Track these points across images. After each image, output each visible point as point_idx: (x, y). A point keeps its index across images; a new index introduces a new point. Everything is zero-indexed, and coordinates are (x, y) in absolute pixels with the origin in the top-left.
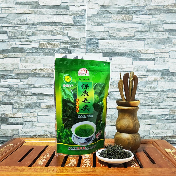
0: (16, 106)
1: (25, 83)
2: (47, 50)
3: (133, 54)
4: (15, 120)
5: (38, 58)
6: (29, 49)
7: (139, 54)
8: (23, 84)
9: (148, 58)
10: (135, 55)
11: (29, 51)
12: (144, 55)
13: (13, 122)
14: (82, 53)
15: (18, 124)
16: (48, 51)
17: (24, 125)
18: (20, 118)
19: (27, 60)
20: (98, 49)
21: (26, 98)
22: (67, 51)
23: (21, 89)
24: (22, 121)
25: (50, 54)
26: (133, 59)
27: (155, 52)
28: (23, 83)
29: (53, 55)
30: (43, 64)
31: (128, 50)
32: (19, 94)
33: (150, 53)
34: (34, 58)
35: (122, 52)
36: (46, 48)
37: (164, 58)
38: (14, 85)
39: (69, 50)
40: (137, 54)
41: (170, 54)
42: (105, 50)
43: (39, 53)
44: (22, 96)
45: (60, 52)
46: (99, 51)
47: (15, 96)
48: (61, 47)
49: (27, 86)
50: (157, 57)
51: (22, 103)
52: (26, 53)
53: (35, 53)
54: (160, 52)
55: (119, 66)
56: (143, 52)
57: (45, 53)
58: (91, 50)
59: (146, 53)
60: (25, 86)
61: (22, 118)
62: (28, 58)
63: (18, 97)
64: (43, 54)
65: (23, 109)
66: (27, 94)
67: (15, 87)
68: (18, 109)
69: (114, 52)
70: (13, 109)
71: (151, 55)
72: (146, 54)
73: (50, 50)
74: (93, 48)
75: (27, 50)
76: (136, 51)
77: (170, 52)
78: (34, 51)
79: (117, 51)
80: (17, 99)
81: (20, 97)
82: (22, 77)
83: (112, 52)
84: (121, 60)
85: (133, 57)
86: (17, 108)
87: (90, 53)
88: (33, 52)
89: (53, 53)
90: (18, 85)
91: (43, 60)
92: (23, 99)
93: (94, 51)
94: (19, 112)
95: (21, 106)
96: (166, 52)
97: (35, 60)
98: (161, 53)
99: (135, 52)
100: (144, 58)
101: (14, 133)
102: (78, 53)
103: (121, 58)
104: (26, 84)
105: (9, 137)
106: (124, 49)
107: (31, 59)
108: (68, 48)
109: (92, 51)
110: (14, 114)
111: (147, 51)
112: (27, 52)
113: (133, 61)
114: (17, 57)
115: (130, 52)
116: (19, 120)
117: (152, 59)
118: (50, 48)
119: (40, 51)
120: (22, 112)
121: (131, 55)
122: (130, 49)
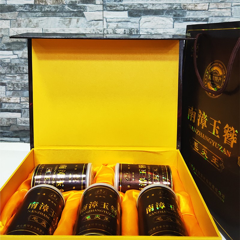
0: (10, 88)
1: (20, 56)
2: (46, 8)
3: (175, 11)
4: (11, 106)
5: (35, 20)
6: (21, 6)
7: (184, 11)
8: (17, 58)
9: (197, 18)
10: (178, 13)
11: (21, 9)
12: (192, 13)
13: (9, 108)
14: (97, 12)
15: (14, 111)
16: (49, 9)
17: (22, 113)
18: (17, 103)
19: (19, 22)
20: (121, 5)
21: (22, 77)
22: (76, 9)
23: (14, 65)
24: (19, 107)
25: (51, 13)
26: (174, 20)
27: (208, 9)
28: (17, 56)
29: (55, 15)
30: (42, 29)
31: (167, 6)
32: (12, 72)
33: (200, 10)
34: (29, 19)
35: (158, 8)
36: (45, 5)
37: (223, 16)
38: (5, 59)
39: (78, 6)
40: (180, 11)
41: (232, 11)
42: (131, 6)
43: (35, 12)
44: (16, 73)
45: (65, 10)
46: (123, 7)
47: (8, 74)
48: (67, 3)
49: (23, 60)
50: (211, 15)
51: (17, 84)
52: (17, 12)
53: (29, 11)
54: (216, 7)
55: (152, 30)
56: (190, 9)
57: (45, 12)
58: (111, 6)
59: (194, 10)
60: (20, 60)
61: (20, 103)
62: (21, 21)
63: (12, 75)
64: (40, 13)
65: (19, 92)
66: (23, 71)
67: (6, 62)
68: (13, 92)
69: (146, 9)
70: (6, 92)
71: (203, 13)
72: (194, 12)
73: (51, 7)
74: (114, 3)
75: (18, 8)
76: (179, 7)
77: (232, 7)
78: (28, 9)
79: (150, 7)
80: (11, 78)
81: (14, 76)
82: (15, 48)
83: (142, 9)
84: (156, 21)
85: (175, 16)
86: (12, 90)
87: (110, 11)
88: (26, 11)
89: (55, 11)
90: (10, 59)
91: (42, 23)
92: (18, 78)
93: (114, 8)
94: (14, 95)
95: (17, 88)
96: (227, 8)
97: (31, 23)
98: (219, 9)
99: (177, 9)
100: (191, 18)
101: (11, 122)
102: (92, 11)
103: (156, 18)
104: (21, 58)
105: (5, 127)
106: (160, 4)
107: (25, 21)
108: (77, 3)
109: (112, 8)
110: (9, 98)
111: (196, 6)
112: (18, 10)
113: (174, 22)
114: (5, 18)
115: (170, 9)
116: (15, 106)
117: (203, 18)
118: (50, 4)
119: (37, 10)
120: (18, 95)
121: (171, 13)
122: (170, 4)
